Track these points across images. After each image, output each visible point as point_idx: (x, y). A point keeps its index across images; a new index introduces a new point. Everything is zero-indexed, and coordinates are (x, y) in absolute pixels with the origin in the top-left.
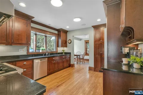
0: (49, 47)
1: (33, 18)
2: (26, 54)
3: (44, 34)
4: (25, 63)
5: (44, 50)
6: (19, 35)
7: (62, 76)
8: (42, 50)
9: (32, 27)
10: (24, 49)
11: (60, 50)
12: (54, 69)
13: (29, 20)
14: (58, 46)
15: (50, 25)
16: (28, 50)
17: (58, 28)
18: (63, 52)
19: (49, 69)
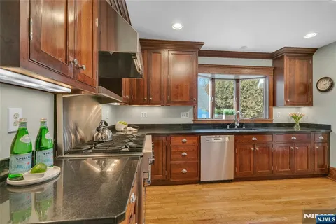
0: (259, 107)
1: (202, 44)
2: (192, 123)
3: (232, 77)
4: (185, 140)
5: (232, 114)
6: (178, 86)
7: (278, 197)
8: (227, 114)
9: (201, 66)
10: (188, 113)
11: (283, 114)
12: (255, 168)
13: (194, 53)
14: (274, 103)
15: (243, 48)
16: (195, 114)
17: (272, 50)
18: (293, 121)
19: (238, 165)
